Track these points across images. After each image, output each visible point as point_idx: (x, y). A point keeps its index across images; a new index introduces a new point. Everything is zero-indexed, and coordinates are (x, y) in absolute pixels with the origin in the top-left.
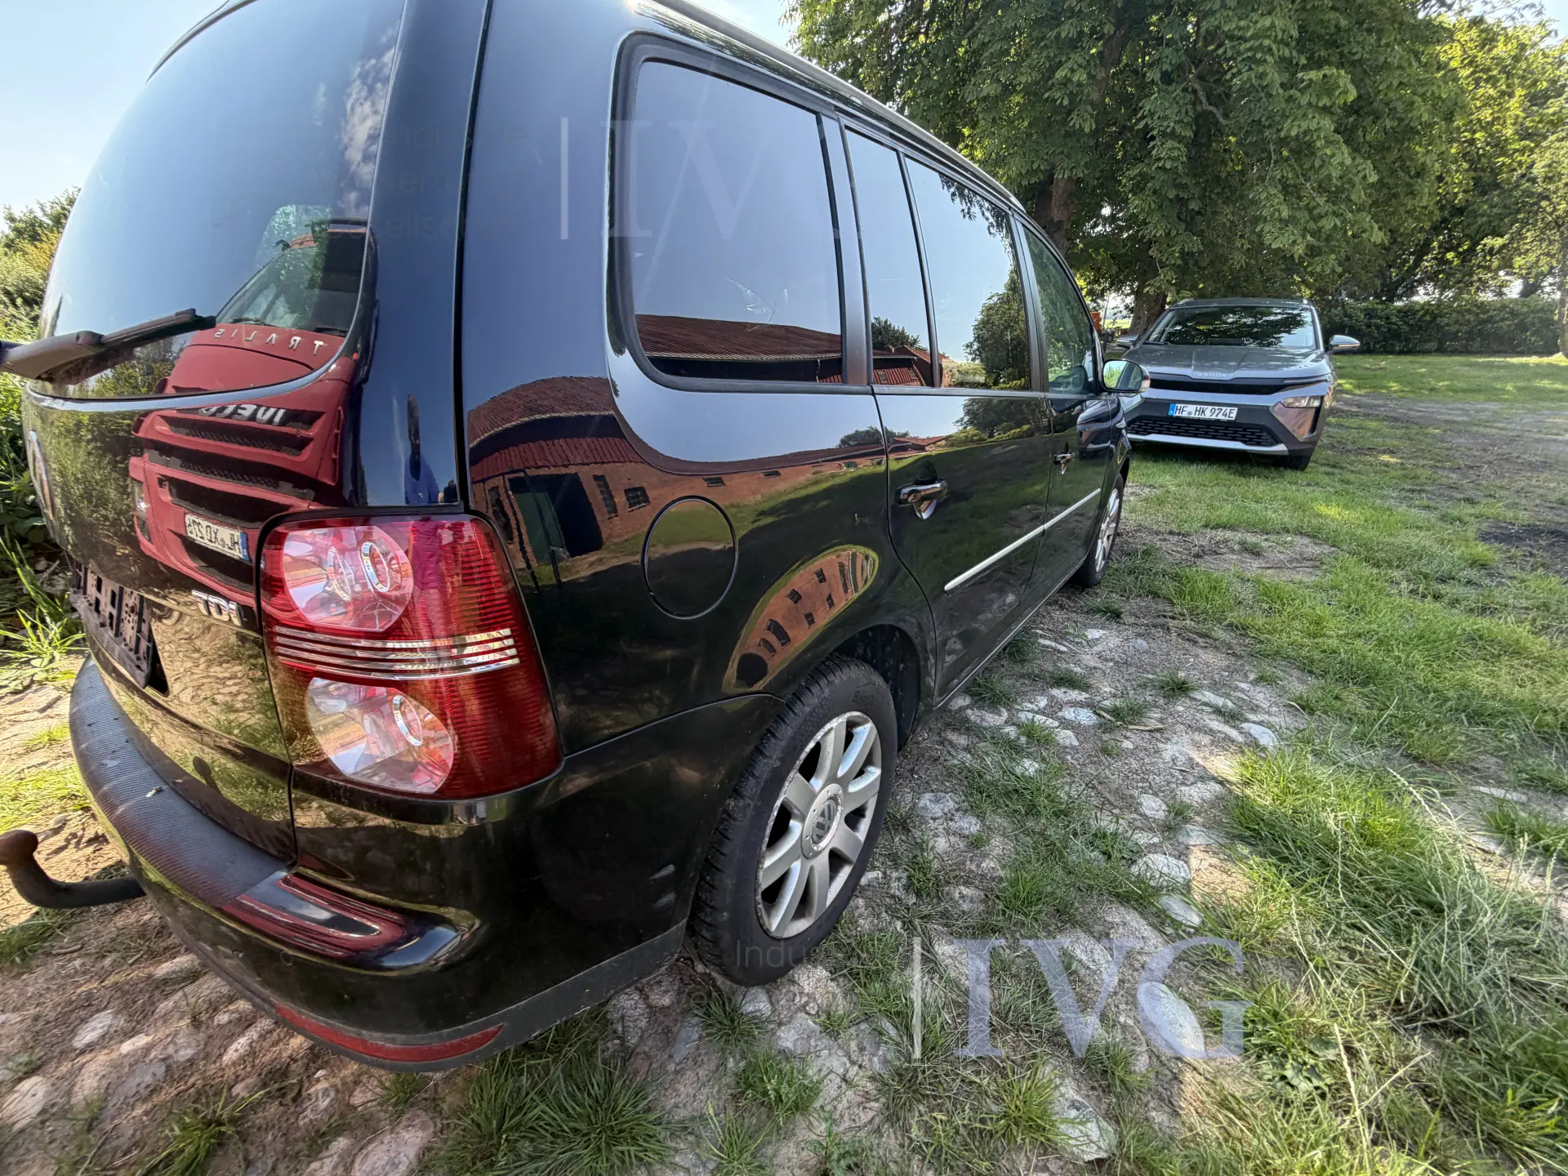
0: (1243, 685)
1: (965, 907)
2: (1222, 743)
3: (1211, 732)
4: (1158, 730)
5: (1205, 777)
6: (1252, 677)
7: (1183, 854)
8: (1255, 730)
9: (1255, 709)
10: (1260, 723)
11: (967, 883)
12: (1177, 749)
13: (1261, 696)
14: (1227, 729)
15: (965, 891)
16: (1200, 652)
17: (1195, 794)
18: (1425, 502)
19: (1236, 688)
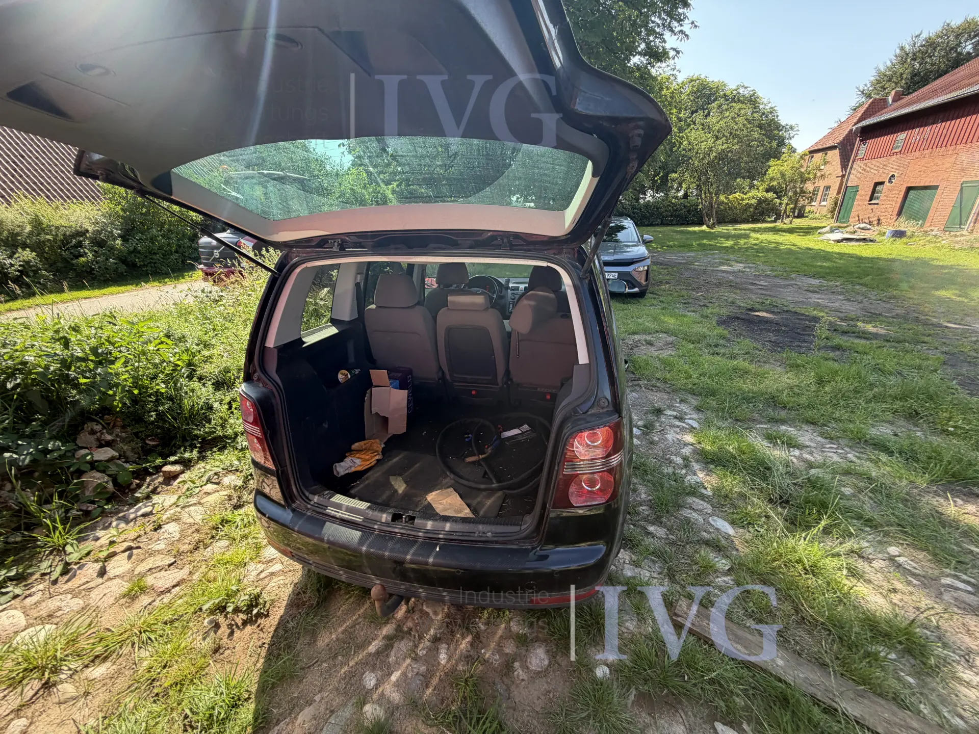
0: (677, 405)
1: (647, 513)
2: (683, 430)
3: (678, 427)
4: (662, 430)
5: (686, 445)
6: (678, 400)
7: (695, 474)
8: (690, 422)
9: (686, 413)
10: (690, 419)
11: (641, 505)
12: (671, 436)
13: (684, 408)
14: (681, 424)
15: (644, 508)
16: (656, 394)
17: (687, 451)
18: (692, 309)
19: (676, 407)
